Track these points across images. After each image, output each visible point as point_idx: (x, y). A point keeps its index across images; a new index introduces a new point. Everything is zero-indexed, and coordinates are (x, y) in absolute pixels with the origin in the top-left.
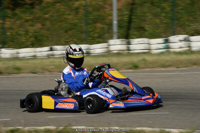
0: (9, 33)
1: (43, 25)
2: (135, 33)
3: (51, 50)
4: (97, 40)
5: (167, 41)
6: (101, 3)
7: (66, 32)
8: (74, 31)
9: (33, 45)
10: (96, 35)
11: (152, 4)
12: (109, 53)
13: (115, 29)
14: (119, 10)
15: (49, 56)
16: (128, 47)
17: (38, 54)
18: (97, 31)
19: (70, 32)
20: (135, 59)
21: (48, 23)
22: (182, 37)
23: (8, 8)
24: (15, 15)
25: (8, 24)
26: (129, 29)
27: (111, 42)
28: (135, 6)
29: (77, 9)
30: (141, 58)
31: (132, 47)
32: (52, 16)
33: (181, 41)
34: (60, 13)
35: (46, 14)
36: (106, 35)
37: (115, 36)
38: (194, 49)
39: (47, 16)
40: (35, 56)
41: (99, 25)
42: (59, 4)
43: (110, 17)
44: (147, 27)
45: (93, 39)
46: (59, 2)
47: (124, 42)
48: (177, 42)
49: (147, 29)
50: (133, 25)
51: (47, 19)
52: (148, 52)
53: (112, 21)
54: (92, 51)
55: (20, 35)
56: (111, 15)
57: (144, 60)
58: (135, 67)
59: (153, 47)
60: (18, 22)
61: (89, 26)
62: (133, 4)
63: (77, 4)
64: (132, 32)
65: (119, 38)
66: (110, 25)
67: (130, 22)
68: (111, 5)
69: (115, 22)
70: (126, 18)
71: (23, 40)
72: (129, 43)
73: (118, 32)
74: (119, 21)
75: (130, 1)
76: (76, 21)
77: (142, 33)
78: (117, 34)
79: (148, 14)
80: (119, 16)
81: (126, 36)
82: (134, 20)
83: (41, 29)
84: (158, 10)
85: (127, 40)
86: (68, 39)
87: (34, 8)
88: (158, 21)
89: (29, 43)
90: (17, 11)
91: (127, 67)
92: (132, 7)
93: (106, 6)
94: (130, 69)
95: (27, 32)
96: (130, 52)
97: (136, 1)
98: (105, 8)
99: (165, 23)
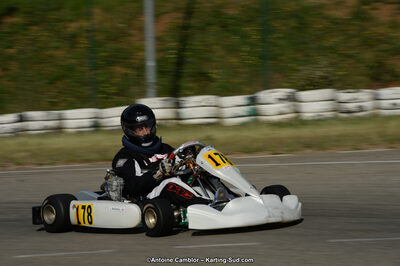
1: (5, 70)
2: (191, 85)
3: (22, 119)
4: (116, 99)
5: (253, 101)
6: (120, 25)
7: (51, 83)
8: (68, 81)
10: (113, 90)
11: (224, 26)
13: (151, 76)
14: (158, 39)
15: (16, 133)
16: (178, 113)
18: (114, 81)
19: (59, 84)
21: (14, 66)
22: (282, 92)
26: (178, 76)
28: (189, 31)
29: (74, 37)
30: (202, 134)
31: (185, 112)
32: (22, 52)
33: (281, 100)
36: (134, 89)
37: (151, 91)
38: (307, 116)
39: (11, 51)
41: (119, 70)
42: (35, 28)
43: (140, 54)
44: (215, 74)
45: (106, 98)
46: (36, 24)
47: (168, 104)
48: (273, 103)
49: (214, 76)
50: (187, 69)
51: (11, 58)
52: (216, 123)
53: (143, 60)
54: (103, 122)
56: (142, 49)
57: (209, 139)
59: (228, 112)
62: (185, 27)
63: (73, 27)
64: (185, 83)
65: (159, 94)
66: (141, 69)
67: (180, 62)
68: (141, 29)
69: (151, 64)
70: (172, 56)
72: (178, 106)
73: (157, 84)
74: (159, 61)
75: (180, 21)
76: (73, 61)
77: (205, 84)
78: (156, 87)
79: (215, 47)
80: (158, 51)
81: (174, 91)
82: (189, 60)
84: (235, 39)
85: (174, 100)
86: (55, 98)
88: (234, 60)
92: (184, 34)
93: (133, 32)
96: (180, 122)
97: (192, 22)
98: (130, 35)
99: (250, 65)
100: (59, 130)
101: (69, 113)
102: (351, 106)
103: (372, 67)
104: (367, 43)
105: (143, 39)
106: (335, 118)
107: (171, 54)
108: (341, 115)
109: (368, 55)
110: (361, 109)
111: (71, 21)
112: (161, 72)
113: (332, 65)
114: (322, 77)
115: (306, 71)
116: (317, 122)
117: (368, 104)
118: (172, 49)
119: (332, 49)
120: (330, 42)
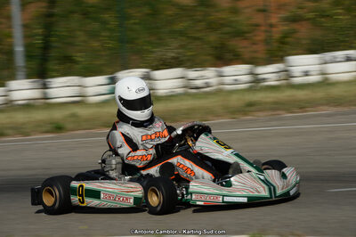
2: (56, 67)
5: (113, 81)
11: (86, 14)
12: (8, 106)
13: (20, 60)
14: (25, 26)
16: (45, 94)
20: (58, 115)
22: (139, 72)
26: (44, 59)
27: (13, 84)
28: (54, 19)
30: (67, 112)
31: (52, 92)
36: (4, 73)
37: (20, 74)
38: (161, 92)
43: (9, 40)
44: (79, 57)
47: (36, 85)
49: (80, 59)
50: (53, 53)
52: (81, 102)
53: (11, 45)
56: (10, 36)
57: (73, 115)
58: (58, 128)
59: (91, 91)
62: (50, 15)
64: (52, 65)
65: (28, 76)
66: (10, 53)
67: (46, 47)
68: (9, 18)
69: (19, 49)
72: (45, 87)
73: (25, 67)
74: (28, 47)
75: (45, 10)
77: (70, 67)
78: (25, 70)
79: (79, 33)
80: (26, 37)
81: (41, 72)
82: (55, 44)
84: (96, 26)
85: (41, 81)
88: (96, 44)
91: (44, 129)
92: (48, 21)
94: (47, 132)
96: (48, 101)
97: (56, 11)
99: (109, 49)
102: (198, 83)
103: (216, 48)
104: (212, 27)
105: (10, 27)
106: (185, 94)
107: (38, 40)
108: (191, 91)
109: (213, 37)
110: (208, 85)
112: (29, 56)
113: (182, 47)
114: (173, 58)
115: (159, 53)
116: (170, 97)
117: (214, 81)
118: (39, 35)
119: (181, 33)
120: (180, 26)
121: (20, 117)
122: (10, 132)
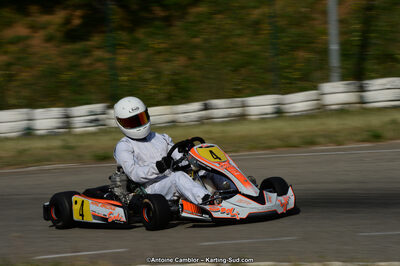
0: (125, 78)
1: (191, 59)
2: (376, 67)
3: (206, 108)
4: (300, 84)
6: (303, 10)
7: (235, 70)
8: (252, 67)
9: (170, 100)
10: (297, 75)
12: (321, 111)
13: (335, 60)
14: (341, 22)
15: (201, 121)
16: (361, 97)
17: (181, 118)
18: (298, 66)
19: (243, 71)
20: (375, 121)
21: (199, 55)
23: (122, 28)
24: (136, 41)
25: (122, 59)
26: (362, 57)
27: (327, 87)
28: (373, 13)
29: (257, 23)
30: (387, 118)
31: (369, 96)
32: (207, 41)
34: (224, 33)
35: (195, 37)
36: (317, 74)
37: (335, 75)
39: (197, 40)
40: (173, 122)
41: (302, 54)
42: (220, 16)
43: (324, 37)
45: (290, 83)
46: (220, 12)
47: (352, 88)
50: (372, 51)
51: (196, 47)
53: (326, 43)
54: (286, 108)
55: (145, 80)
56: (325, 33)
57: (394, 122)
58: (376, 137)
60: (142, 55)
61: (280, 57)
62: (369, 8)
63: (256, 14)
64: (370, 65)
65: (343, 78)
66: (324, 52)
67: (364, 45)
68: (325, 13)
69: (334, 47)
70: (356, 38)
71: (152, 91)
72: (362, 89)
73: (341, 67)
74: (343, 45)
75: (364, 2)
76: (257, 48)
77: (391, 66)
78: (339, 70)
80: (342, 33)
81: (358, 73)
83: (187, 67)
85: (357, 83)
86: (239, 85)
87: (171, 25)
89: (162, 96)
90: (140, 33)
91: (360, 137)
92: (368, 15)
93: (316, 16)
94: (364, 141)
95: (158, 74)
96: (364, 105)
98: (314, 19)
100: (242, 117)
101: (252, 100)
105: (326, 23)
107: (356, 36)
111: (255, 8)
112: (345, 55)
118: (357, 31)
121: (333, 124)
122: (321, 140)
